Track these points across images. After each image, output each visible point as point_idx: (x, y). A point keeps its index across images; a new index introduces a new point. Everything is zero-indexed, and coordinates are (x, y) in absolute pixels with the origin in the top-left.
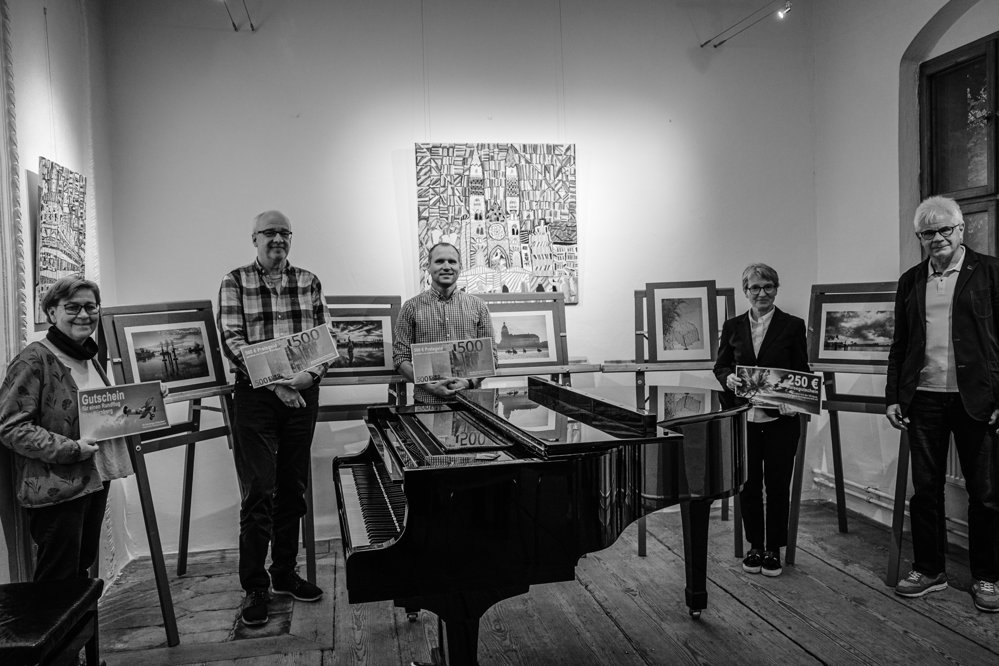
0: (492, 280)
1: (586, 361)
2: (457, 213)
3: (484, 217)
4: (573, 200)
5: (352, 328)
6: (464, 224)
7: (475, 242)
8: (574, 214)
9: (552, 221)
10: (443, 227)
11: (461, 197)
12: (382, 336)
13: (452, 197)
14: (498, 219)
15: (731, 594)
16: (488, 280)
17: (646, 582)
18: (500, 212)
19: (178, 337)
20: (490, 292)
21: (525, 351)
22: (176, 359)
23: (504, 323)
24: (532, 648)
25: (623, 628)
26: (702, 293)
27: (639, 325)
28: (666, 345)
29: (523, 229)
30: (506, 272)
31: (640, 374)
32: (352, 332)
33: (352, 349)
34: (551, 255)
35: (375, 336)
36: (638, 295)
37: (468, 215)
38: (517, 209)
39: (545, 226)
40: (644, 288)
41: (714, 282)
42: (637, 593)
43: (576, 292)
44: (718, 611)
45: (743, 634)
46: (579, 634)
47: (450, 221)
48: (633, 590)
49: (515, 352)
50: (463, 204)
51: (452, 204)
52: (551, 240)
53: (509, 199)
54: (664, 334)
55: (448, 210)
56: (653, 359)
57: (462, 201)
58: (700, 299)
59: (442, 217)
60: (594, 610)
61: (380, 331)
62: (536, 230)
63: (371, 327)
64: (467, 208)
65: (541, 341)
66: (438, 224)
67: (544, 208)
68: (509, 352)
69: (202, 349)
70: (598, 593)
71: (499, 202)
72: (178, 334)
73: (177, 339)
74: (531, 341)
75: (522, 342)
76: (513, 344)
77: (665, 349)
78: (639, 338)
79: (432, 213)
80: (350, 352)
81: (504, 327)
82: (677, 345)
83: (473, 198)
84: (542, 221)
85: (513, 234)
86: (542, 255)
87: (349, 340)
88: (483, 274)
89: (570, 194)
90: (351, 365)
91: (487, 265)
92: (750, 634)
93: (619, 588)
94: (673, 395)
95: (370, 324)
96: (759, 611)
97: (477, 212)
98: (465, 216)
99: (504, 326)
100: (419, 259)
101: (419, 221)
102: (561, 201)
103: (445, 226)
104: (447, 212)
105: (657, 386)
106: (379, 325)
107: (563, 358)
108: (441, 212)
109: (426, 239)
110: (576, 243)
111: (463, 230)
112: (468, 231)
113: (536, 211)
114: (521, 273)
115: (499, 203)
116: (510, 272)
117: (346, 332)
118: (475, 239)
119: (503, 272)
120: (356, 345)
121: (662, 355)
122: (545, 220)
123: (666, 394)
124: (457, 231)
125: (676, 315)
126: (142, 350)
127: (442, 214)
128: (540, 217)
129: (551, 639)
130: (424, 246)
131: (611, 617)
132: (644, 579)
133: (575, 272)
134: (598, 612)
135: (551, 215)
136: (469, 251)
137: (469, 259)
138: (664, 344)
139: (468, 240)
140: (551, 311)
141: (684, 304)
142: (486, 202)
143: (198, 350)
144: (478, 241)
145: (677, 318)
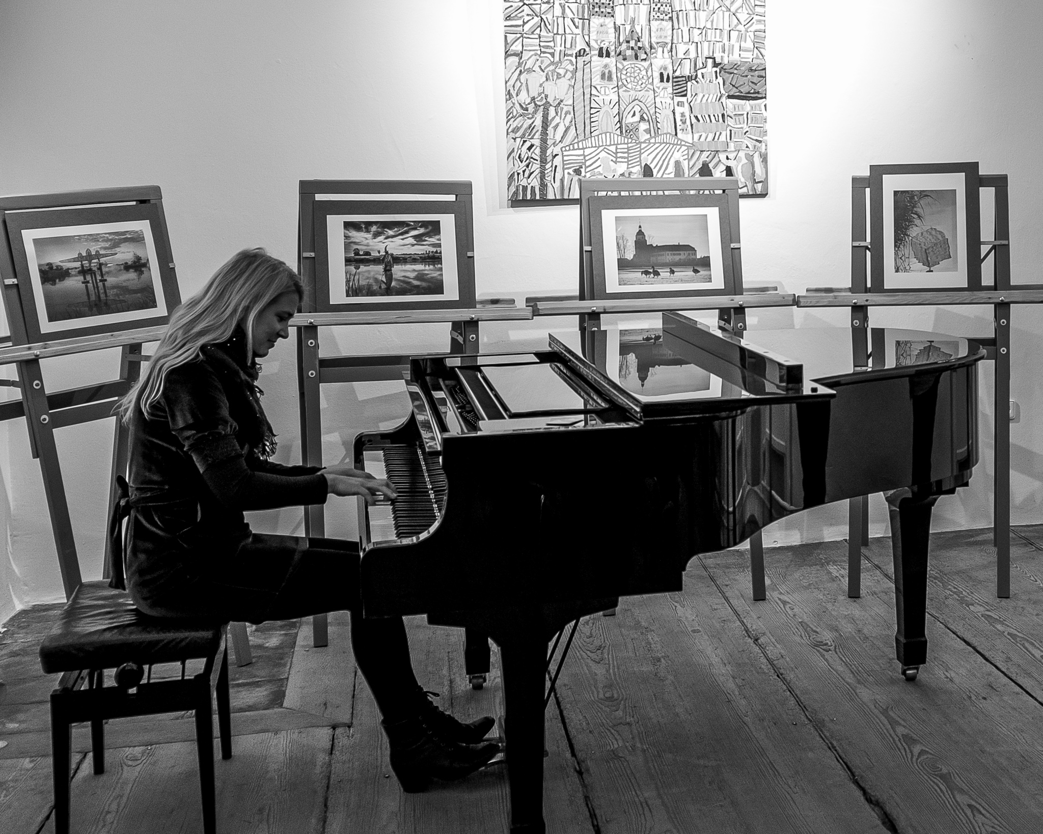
0: (626, 155)
1: (776, 289)
2: (568, 45)
3: (612, 54)
4: (761, 27)
5: (391, 233)
6: (580, 65)
7: (597, 94)
8: (762, 50)
9: (726, 62)
10: (545, 68)
11: (576, 20)
12: (439, 245)
13: (561, 20)
14: (636, 57)
15: (974, 648)
16: (619, 155)
17: (850, 632)
18: (640, 44)
19: (107, 245)
20: (622, 175)
21: (672, 272)
22: (103, 281)
23: (640, 227)
24: (655, 721)
25: (798, 693)
26: (957, 182)
27: (858, 232)
28: (898, 264)
29: (677, 74)
30: (650, 143)
31: (859, 311)
32: (390, 239)
33: (391, 266)
34: (723, 115)
35: (429, 245)
36: (858, 184)
37: (587, 49)
38: (669, 40)
39: (715, 69)
40: (867, 173)
41: (976, 165)
42: (832, 648)
43: (765, 176)
44: (947, 669)
45: (973, 698)
46: (729, 701)
47: (557, 59)
48: (826, 644)
49: (656, 274)
50: (579, 31)
51: (561, 31)
52: (723, 92)
53: (655, 24)
54: (895, 246)
55: (554, 40)
56: (878, 286)
57: (577, 27)
58: (954, 192)
59: (545, 53)
60: (760, 670)
61: (437, 237)
62: (700, 76)
63: (422, 231)
64: (587, 38)
65: (698, 257)
66: (538, 63)
67: (713, 39)
68: (647, 273)
69: (145, 265)
70: (771, 648)
71: (638, 29)
72: (107, 240)
73: (105, 248)
74: (683, 256)
75: (669, 257)
76: (653, 259)
77: (897, 271)
78: (858, 253)
79: (527, 45)
80: (388, 271)
81: (640, 233)
82: (916, 265)
83: (596, 21)
84: (710, 61)
85: (662, 81)
86: (709, 116)
87: (386, 252)
88: (611, 145)
89: (756, 18)
90: (388, 291)
91: (618, 132)
92: (984, 698)
93: (805, 641)
94: (909, 345)
95: (421, 227)
96: (1008, 669)
97: (602, 45)
98: (582, 51)
99: (640, 231)
100: (506, 120)
101: (505, 59)
102: (740, 27)
103: (549, 66)
104: (552, 44)
105: (883, 330)
106: (434, 228)
107: (734, 283)
108: (542, 44)
109: (516, 88)
110: (765, 98)
111: (579, 74)
112: (587, 77)
113: (699, 44)
114: (674, 144)
115: (639, 31)
116: (655, 143)
117: (381, 238)
118: (598, 87)
119: (644, 142)
120: (398, 260)
121: (891, 280)
122: (714, 58)
123: (898, 343)
124: (569, 75)
125: (915, 216)
126: (50, 265)
127: (543, 47)
128: (706, 54)
129: (686, 709)
130: (515, 100)
131: (784, 680)
132: (848, 628)
133: (764, 144)
134: (764, 673)
135: (724, 51)
136: (588, 108)
137: (588, 122)
138: (896, 263)
139: (587, 91)
140: (717, 209)
141: (929, 200)
142: (617, 29)
143: (139, 265)
144: (603, 92)
145: (917, 222)
